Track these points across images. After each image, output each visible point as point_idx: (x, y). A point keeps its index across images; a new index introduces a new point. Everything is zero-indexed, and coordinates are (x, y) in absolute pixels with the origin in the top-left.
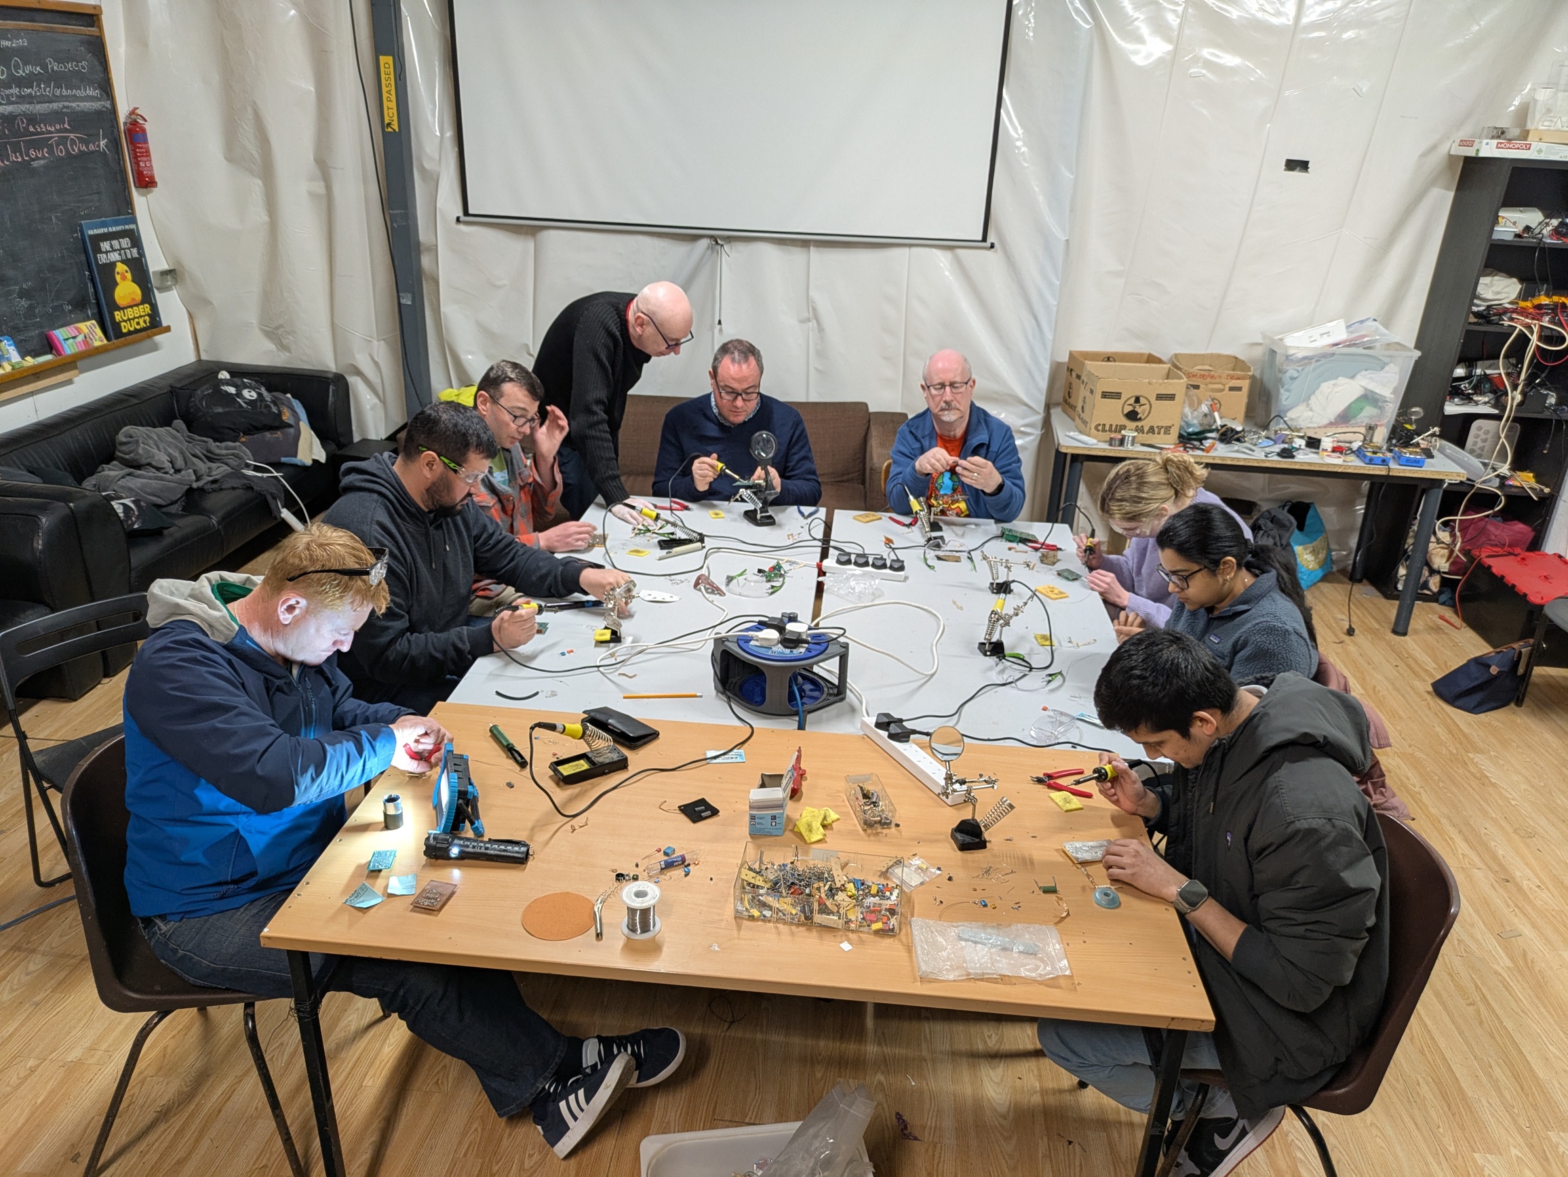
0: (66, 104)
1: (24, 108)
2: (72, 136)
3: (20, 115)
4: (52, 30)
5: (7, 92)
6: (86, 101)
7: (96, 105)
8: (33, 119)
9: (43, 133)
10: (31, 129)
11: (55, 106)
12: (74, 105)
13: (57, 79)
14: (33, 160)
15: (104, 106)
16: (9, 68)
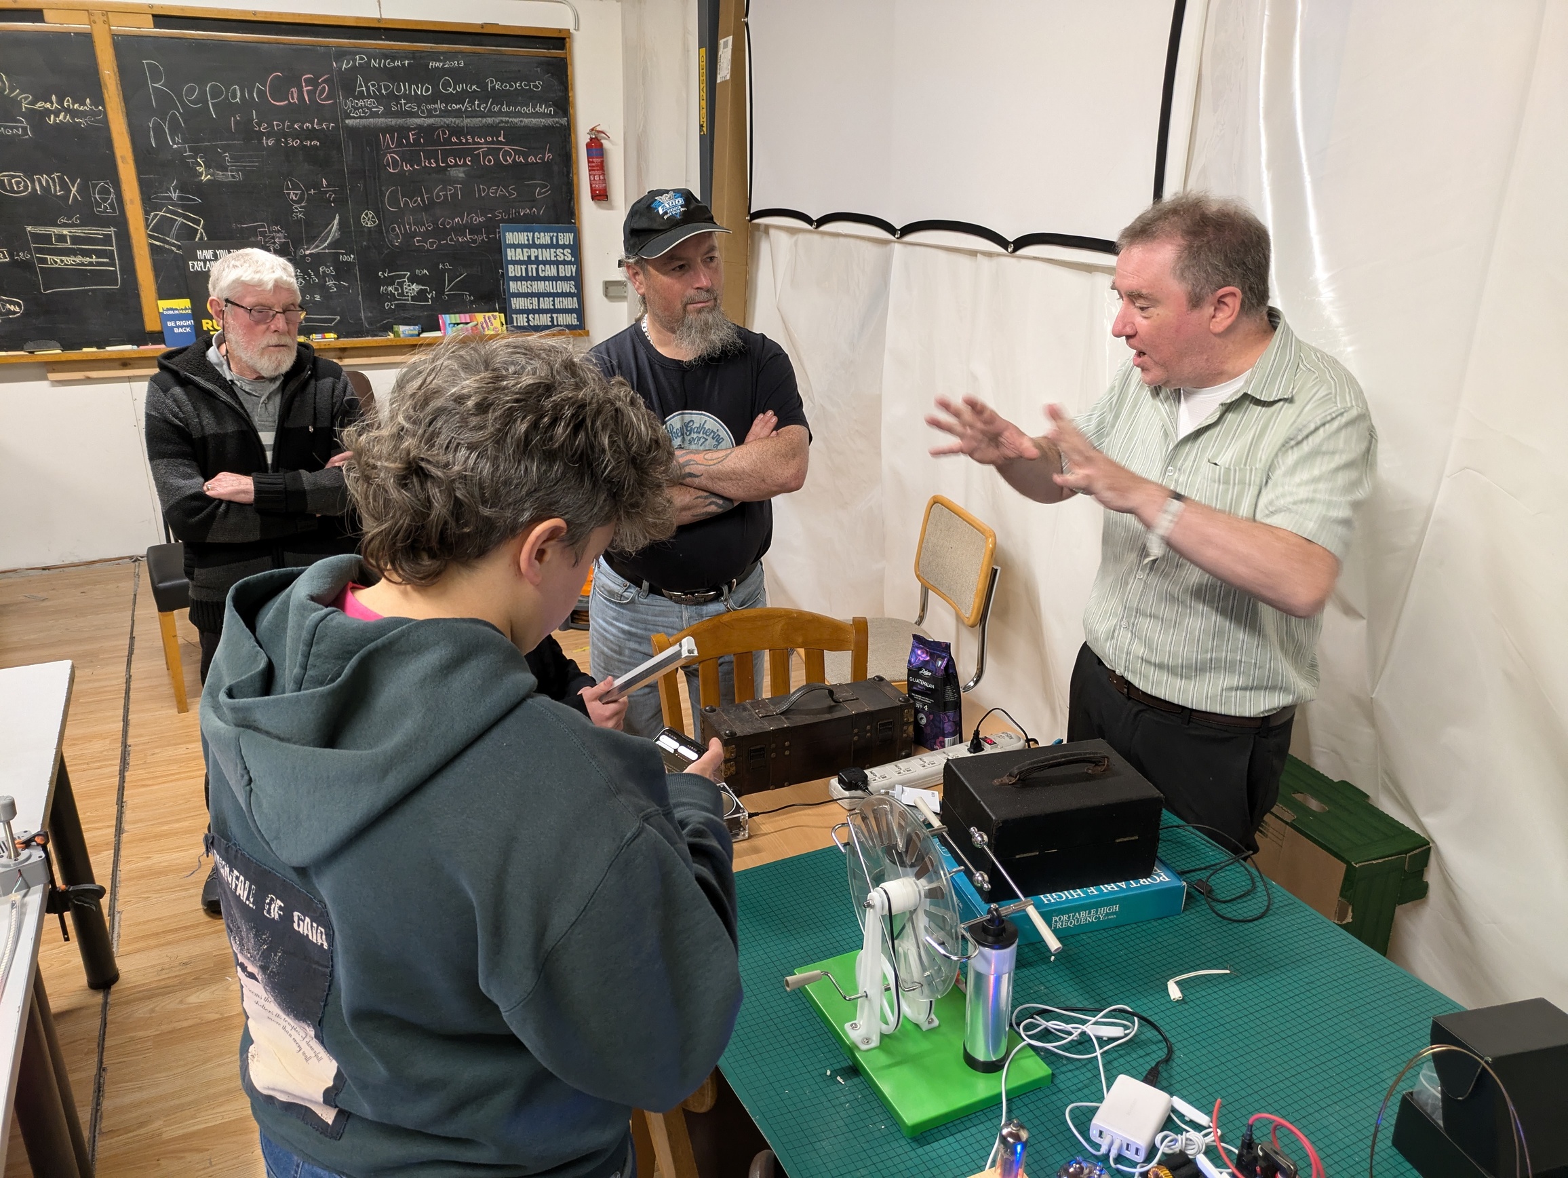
0: (504, 119)
1: (448, 121)
2: (507, 148)
3: (442, 127)
4: (501, 54)
5: (429, 107)
6: (536, 116)
7: (550, 121)
8: (458, 131)
9: (470, 144)
10: (454, 139)
11: (489, 120)
12: (516, 120)
13: (498, 97)
14: (451, 166)
15: (557, 122)
16: (436, 86)
